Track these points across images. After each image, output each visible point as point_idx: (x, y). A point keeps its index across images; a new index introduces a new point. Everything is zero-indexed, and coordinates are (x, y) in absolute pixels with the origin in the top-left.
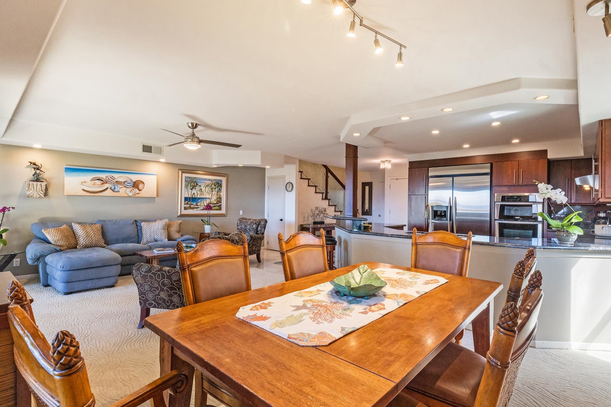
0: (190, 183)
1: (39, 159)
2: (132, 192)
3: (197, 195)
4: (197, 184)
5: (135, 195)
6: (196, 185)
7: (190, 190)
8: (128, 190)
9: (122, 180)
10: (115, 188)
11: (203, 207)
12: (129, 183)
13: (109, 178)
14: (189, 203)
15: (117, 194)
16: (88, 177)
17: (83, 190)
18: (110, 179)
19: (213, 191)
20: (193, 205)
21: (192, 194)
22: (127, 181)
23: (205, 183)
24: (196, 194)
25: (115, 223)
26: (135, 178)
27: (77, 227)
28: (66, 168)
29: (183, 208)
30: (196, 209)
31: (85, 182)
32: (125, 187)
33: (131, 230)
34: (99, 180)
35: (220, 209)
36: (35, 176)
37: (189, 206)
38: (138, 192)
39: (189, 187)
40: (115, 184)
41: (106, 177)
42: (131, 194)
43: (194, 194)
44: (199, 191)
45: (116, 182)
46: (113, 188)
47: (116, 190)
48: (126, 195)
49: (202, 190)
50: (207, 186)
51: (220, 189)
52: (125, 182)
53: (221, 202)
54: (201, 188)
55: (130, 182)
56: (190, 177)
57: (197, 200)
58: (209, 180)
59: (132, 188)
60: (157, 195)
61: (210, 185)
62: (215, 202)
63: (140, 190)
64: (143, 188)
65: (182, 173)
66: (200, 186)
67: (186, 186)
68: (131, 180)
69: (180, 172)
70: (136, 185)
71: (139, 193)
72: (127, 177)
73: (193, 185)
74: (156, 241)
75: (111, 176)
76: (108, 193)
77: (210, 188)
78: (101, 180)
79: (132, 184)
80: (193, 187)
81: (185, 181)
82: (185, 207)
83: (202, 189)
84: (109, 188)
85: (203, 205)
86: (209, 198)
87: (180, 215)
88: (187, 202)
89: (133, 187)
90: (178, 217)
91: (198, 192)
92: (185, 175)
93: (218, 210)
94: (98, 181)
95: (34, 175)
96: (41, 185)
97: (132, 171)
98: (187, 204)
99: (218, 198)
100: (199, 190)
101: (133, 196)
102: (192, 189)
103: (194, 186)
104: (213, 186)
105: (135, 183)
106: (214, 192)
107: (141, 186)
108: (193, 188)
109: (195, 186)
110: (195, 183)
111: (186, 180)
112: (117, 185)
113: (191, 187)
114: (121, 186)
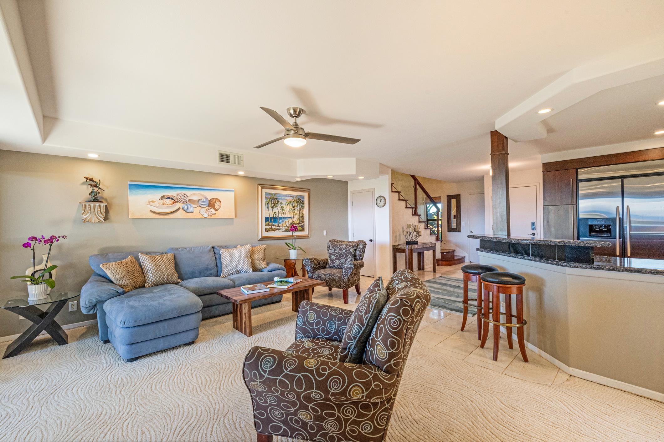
0: (271, 200)
1: (96, 173)
2: (207, 212)
3: (279, 214)
4: (278, 201)
5: (211, 216)
6: (276, 202)
7: (271, 208)
8: (203, 210)
9: (195, 198)
10: (188, 208)
11: (285, 228)
12: (204, 202)
13: (181, 195)
14: (270, 223)
15: (190, 216)
16: (156, 195)
17: (151, 211)
18: (182, 197)
19: (295, 209)
20: (275, 226)
21: (273, 213)
22: (202, 199)
23: (286, 199)
24: (277, 213)
25: (190, 250)
26: (210, 195)
27: (143, 258)
28: (130, 185)
29: (264, 230)
30: (277, 231)
31: (153, 202)
32: (199, 206)
33: (208, 259)
34: (169, 198)
35: (303, 230)
36: (93, 195)
37: (270, 227)
38: (214, 212)
39: (270, 205)
40: (188, 203)
41: (178, 195)
42: (206, 215)
43: (275, 213)
44: (281, 209)
45: (189, 200)
46: (186, 208)
47: (189, 211)
48: (200, 216)
49: (284, 208)
50: (288, 204)
51: (302, 207)
52: (199, 201)
53: (304, 222)
55: (205, 200)
56: (270, 194)
58: (291, 196)
59: (207, 208)
60: (236, 216)
61: (292, 202)
62: (298, 222)
63: (216, 210)
64: (220, 207)
65: (262, 188)
66: (281, 203)
67: (267, 204)
68: (206, 199)
69: (260, 188)
70: (211, 204)
71: (216, 214)
72: (200, 194)
73: (274, 202)
74: (238, 272)
75: (183, 194)
76: (181, 214)
77: (292, 205)
78: (172, 199)
79: (208, 202)
80: (274, 205)
81: (266, 198)
82: (266, 229)
83: (283, 207)
84: (181, 208)
85: (285, 226)
86: (291, 218)
87: (261, 238)
88: (268, 222)
89: (208, 206)
90: (259, 240)
91: (280, 210)
92: (265, 191)
93: (301, 231)
94: (168, 200)
95: (90, 194)
96: (100, 206)
97: (207, 187)
98: (269, 225)
99: (300, 217)
100: (280, 208)
101: (209, 217)
102: (272, 207)
104: (295, 203)
105: (210, 201)
106: (296, 211)
107: (217, 205)
108: (274, 206)
109: (276, 204)
110: (276, 200)
111: (266, 196)
112: (190, 205)
113: (272, 205)
114: (194, 206)
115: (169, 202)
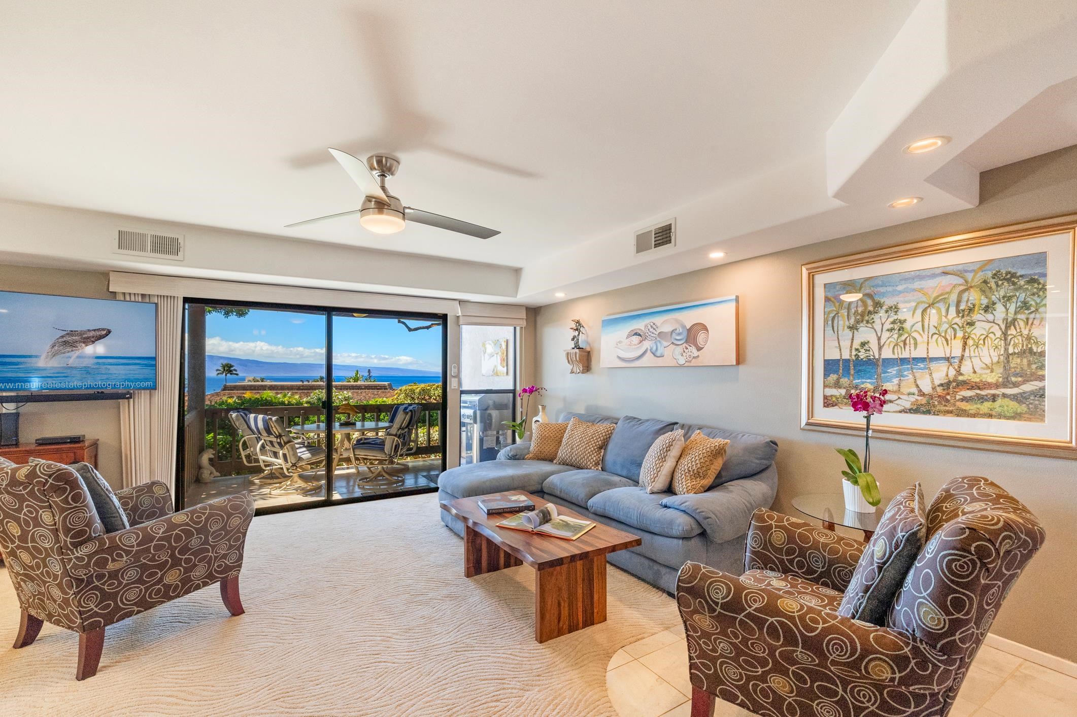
2: (684, 354)
3: (880, 348)
4: (878, 305)
5: (690, 362)
6: (871, 308)
7: (847, 331)
8: (678, 351)
9: (667, 328)
10: (657, 349)
11: (912, 399)
12: (679, 334)
13: (649, 327)
14: (844, 381)
15: (660, 362)
16: (623, 331)
17: (619, 358)
18: (651, 329)
19: (971, 324)
21: (856, 344)
22: (676, 329)
23: (920, 290)
24: (874, 345)
26: (689, 318)
28: (603, 321)
29: (819, 401)
32: (673, 343)
34: (636, 334)
35: (1032, 415)
36: (575, 339)
37: (843, 392)
38: (696, 353)
39: (843, 322)
40: (658, 339)
41: (646, 326)
42: (682, 361)
43: (863, 344)
44: (891, 330)
46: (654, 348)
47: (658, 354)
48: (673, 363)
49: (907, 326)
50: (931, 305)
51: (1025, 305)
52: (672, 332)
53: (1042, 378)
54: (901, 316)
55: (681, 330)
57: (880, 370)
58: (945, 273)
59: (685, 345)
60: (739, 360)
61: (954, 297)
62: (991, 378)
63: (699, 349)
64: (706, 342)
65: (814, 272)
66: (895, 309)
68: (684, 327)
69: (805, 273)
71: (698, 356)
72: (677, 321)
73: (860, 310)
75: (652, 324)
76: (648, 360)
77: (953, 310)
78: (640, 335)
79: (685, 334)
80: (864, 316)
82: (825, 397)
83: (902, 322)
84: (649, 348)
85: (915, 390)
86: (947, 359)
87: (808, 424)
88: (833, 377)
89: (687, 342)
90: (801, 431)
91: (886, 335)
92: (821, 279)
93: (1016, 416)
94: (635, 336)
95: (573, 339)
97: (684, 302)
98: (837, 385)
99: (1008, 356)
100: (888, 326)
101: (687, 364)
102: (851, 328)
103: (862, 315)
104: (974, 296)
105: (689, 331)
106: (978, 331)
107: (701, 338)
108: (858, 322)
109: (870, 313)
110: (870, 302)
112: (660, 342)
113: (852, 321)
114: (666, 344)
115: (636, 339)
